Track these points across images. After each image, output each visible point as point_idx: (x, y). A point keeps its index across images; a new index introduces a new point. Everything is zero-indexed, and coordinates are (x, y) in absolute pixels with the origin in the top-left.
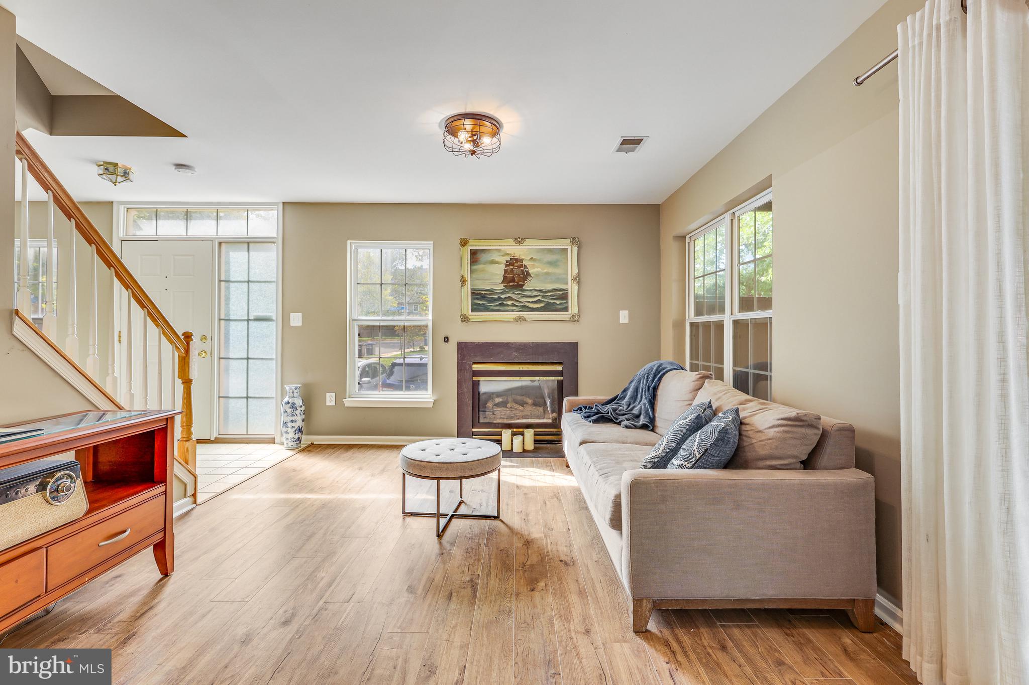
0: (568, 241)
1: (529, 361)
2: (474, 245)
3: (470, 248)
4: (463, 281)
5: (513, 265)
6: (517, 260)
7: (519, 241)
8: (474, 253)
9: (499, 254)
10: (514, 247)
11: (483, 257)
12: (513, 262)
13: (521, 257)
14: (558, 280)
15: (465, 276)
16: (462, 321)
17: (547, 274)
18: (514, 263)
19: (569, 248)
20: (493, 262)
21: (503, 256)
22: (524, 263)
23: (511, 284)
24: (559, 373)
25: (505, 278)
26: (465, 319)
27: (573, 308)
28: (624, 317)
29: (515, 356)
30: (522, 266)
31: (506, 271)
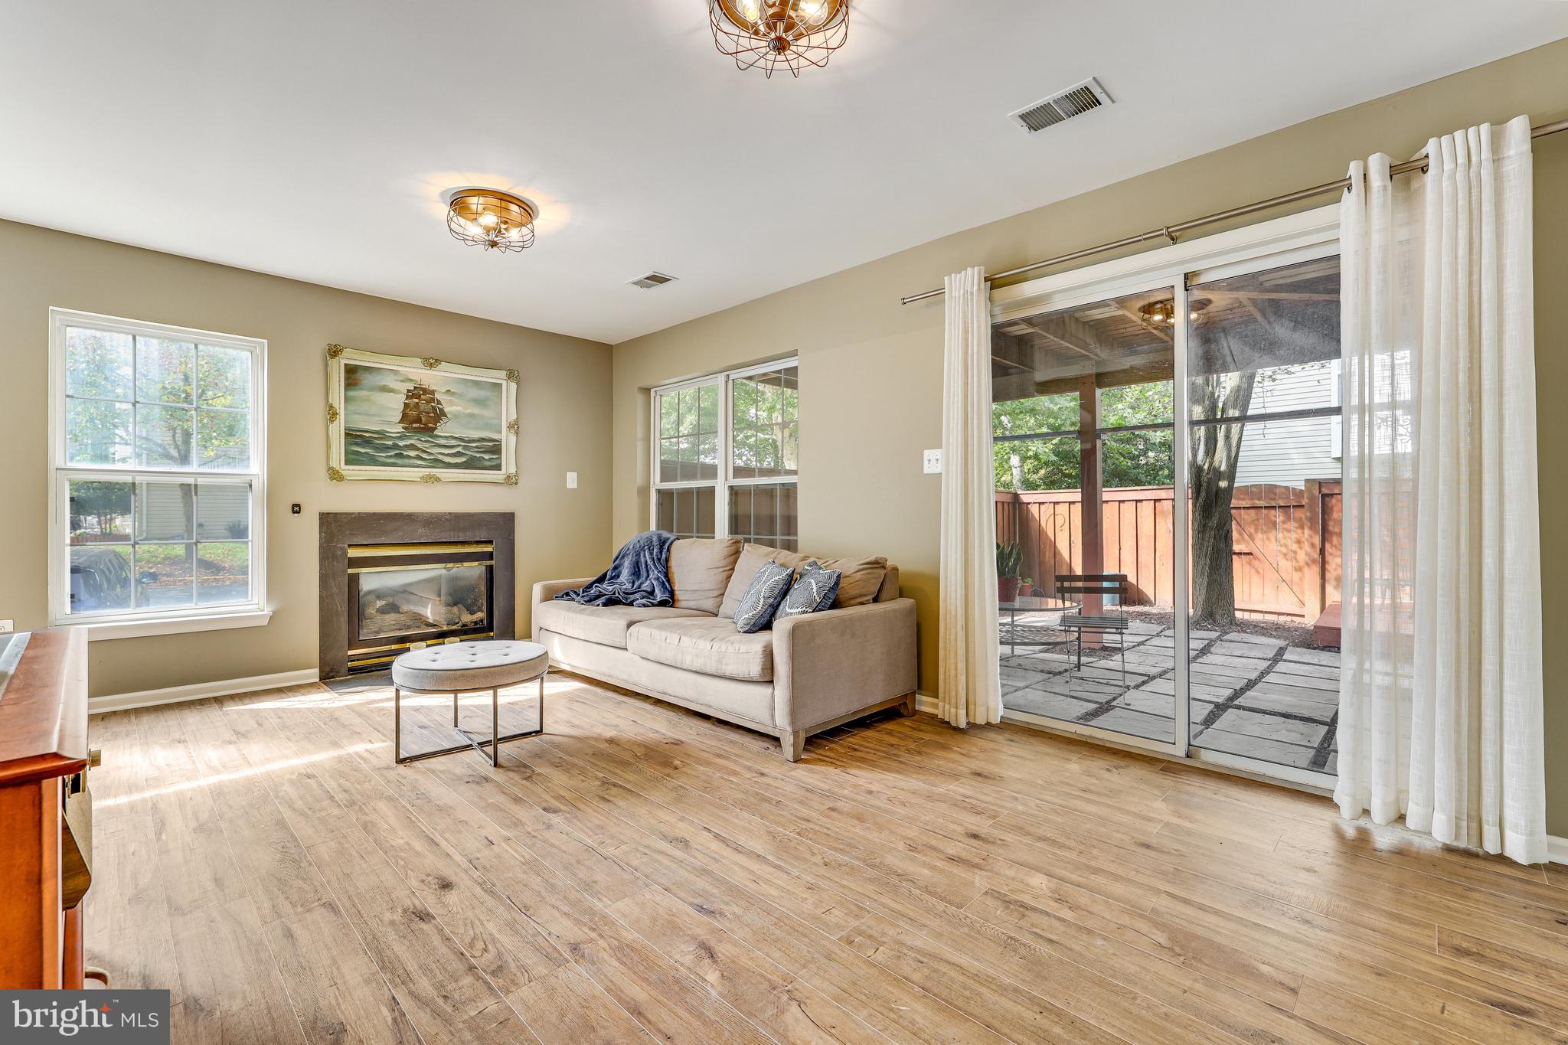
0: (503, 374)
1: (444, 540)
2: (350, 357)
3: (343, 362)
4: (332, 414)
5: (419, 397)
6: (425, 391)
7: (431, 362)
8: (351, 371)
9: (396, 378)
10: (424, 371)
11: (368, 379)
12: (418, 393)
13: (432, 388)
14: (487, 426)
15: (336, 405)
16: (332, 479)
17: (471, 416)
18: (420, 395)
19: (504, 383)
20: (385, 389)
21: (402, 381)
22: (437, 396)
23: (414, 425)
24: (490, 556)
25: (405, 416)
26: (335, 476)
27: (509, 465)
28: (572, 480)
29: (422, 533)
30: (433, 400)
31: (406, 405)
